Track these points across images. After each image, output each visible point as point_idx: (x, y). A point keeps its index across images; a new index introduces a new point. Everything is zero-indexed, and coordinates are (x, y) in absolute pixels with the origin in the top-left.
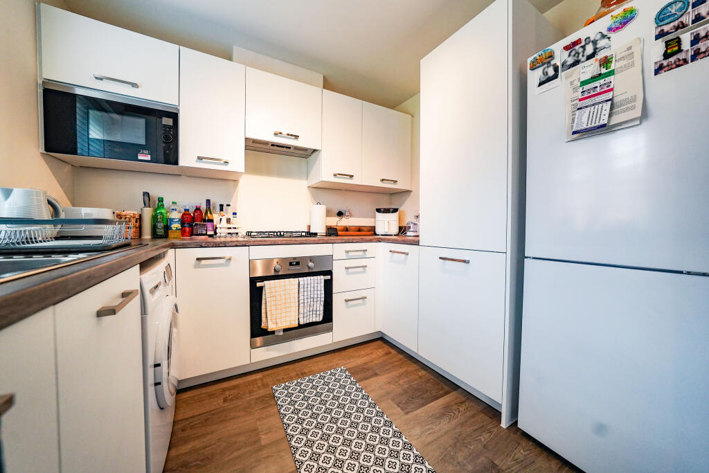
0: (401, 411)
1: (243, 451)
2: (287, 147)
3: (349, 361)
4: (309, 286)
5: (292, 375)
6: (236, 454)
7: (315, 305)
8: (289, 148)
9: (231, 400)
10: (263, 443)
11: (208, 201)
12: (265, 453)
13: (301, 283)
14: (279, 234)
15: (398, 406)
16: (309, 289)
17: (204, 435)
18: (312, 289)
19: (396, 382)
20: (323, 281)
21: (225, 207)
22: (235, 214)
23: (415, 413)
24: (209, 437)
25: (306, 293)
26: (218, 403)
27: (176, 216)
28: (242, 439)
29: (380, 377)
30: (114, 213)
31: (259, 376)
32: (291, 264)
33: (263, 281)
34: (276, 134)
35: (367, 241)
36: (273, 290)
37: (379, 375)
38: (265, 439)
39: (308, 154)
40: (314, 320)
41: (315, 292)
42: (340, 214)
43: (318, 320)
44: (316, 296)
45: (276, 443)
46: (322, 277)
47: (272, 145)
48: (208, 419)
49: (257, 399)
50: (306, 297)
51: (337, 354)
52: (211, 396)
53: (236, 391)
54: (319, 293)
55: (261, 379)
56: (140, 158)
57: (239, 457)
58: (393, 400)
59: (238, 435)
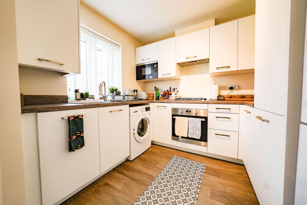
0: (210, 196)
1: (152, 164)
2: (195, 61)
3: (212, 164)
4: (193, 122)
5: (184, 156)
6: (150, 164)
7: (196, 131)
8: (197, 61)
9: (162, 153)
10: (157, 166)
11: (170, 88)
12: (154, 168)
13: (190, 120)
14: (188, 99)
15: (211, 193)
16: (193, 123)
17: (149, 156)
18: (195, 124)
19: (225, 186)
20: (200, 121)
21: (175, 89)
22: (178, 91)
23: (215, 201)
24: (149, 157)
25: (191, 125)
26: (158, 151)
27: (162, 93)
28: (154, 162)
29: (220, 179)
30: (146, 93)
31: (175, 151)
32: (187, 111)
33: (175, 116)
34: (187, 58)
35: (231, 104)
36: (178, 120)
37: (220, 178)
38: (158, 166)
39: (206, 61)
40: (196, 138)
41: (196, 125)
42: (231, 88)
43: (197, 138)
44: (196, 127)
45: (159, 168)
46: (200, 119)
47: (189, 62)
48: (153, 153)
49: (167, 156)
50: (191, 126)
51: (210, 159)
52: (159, 149)
53: (164, 151)
54: (198, 126)
55: (174, 152)
56: (150, 78)
57: (149, 165)
58: (211, 189)
59: (154, 161)
